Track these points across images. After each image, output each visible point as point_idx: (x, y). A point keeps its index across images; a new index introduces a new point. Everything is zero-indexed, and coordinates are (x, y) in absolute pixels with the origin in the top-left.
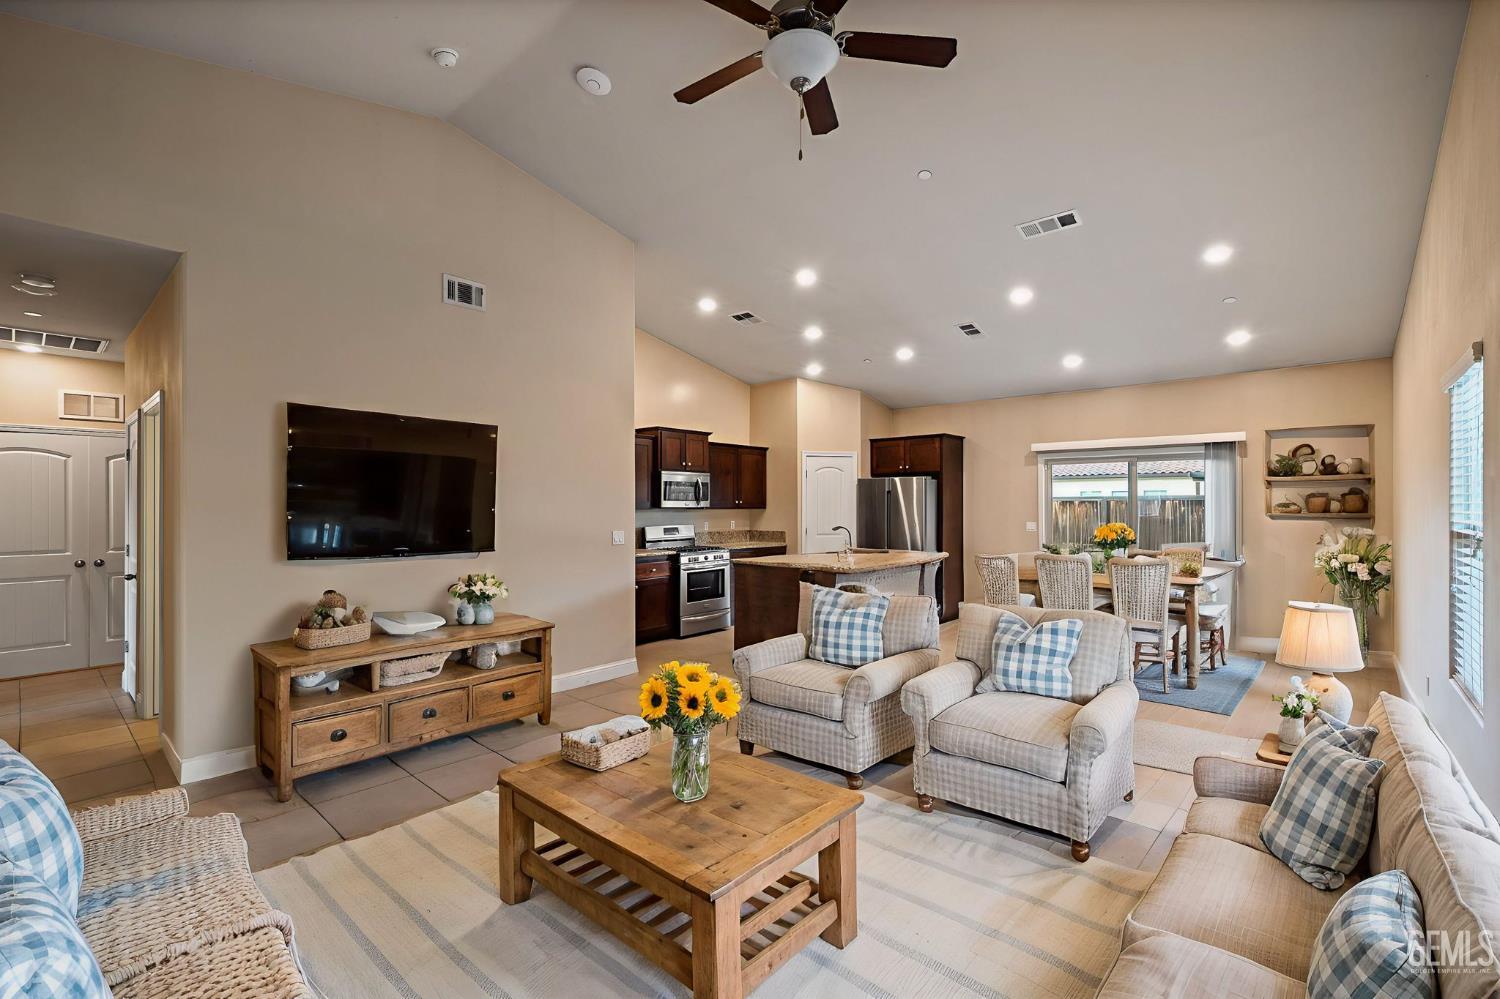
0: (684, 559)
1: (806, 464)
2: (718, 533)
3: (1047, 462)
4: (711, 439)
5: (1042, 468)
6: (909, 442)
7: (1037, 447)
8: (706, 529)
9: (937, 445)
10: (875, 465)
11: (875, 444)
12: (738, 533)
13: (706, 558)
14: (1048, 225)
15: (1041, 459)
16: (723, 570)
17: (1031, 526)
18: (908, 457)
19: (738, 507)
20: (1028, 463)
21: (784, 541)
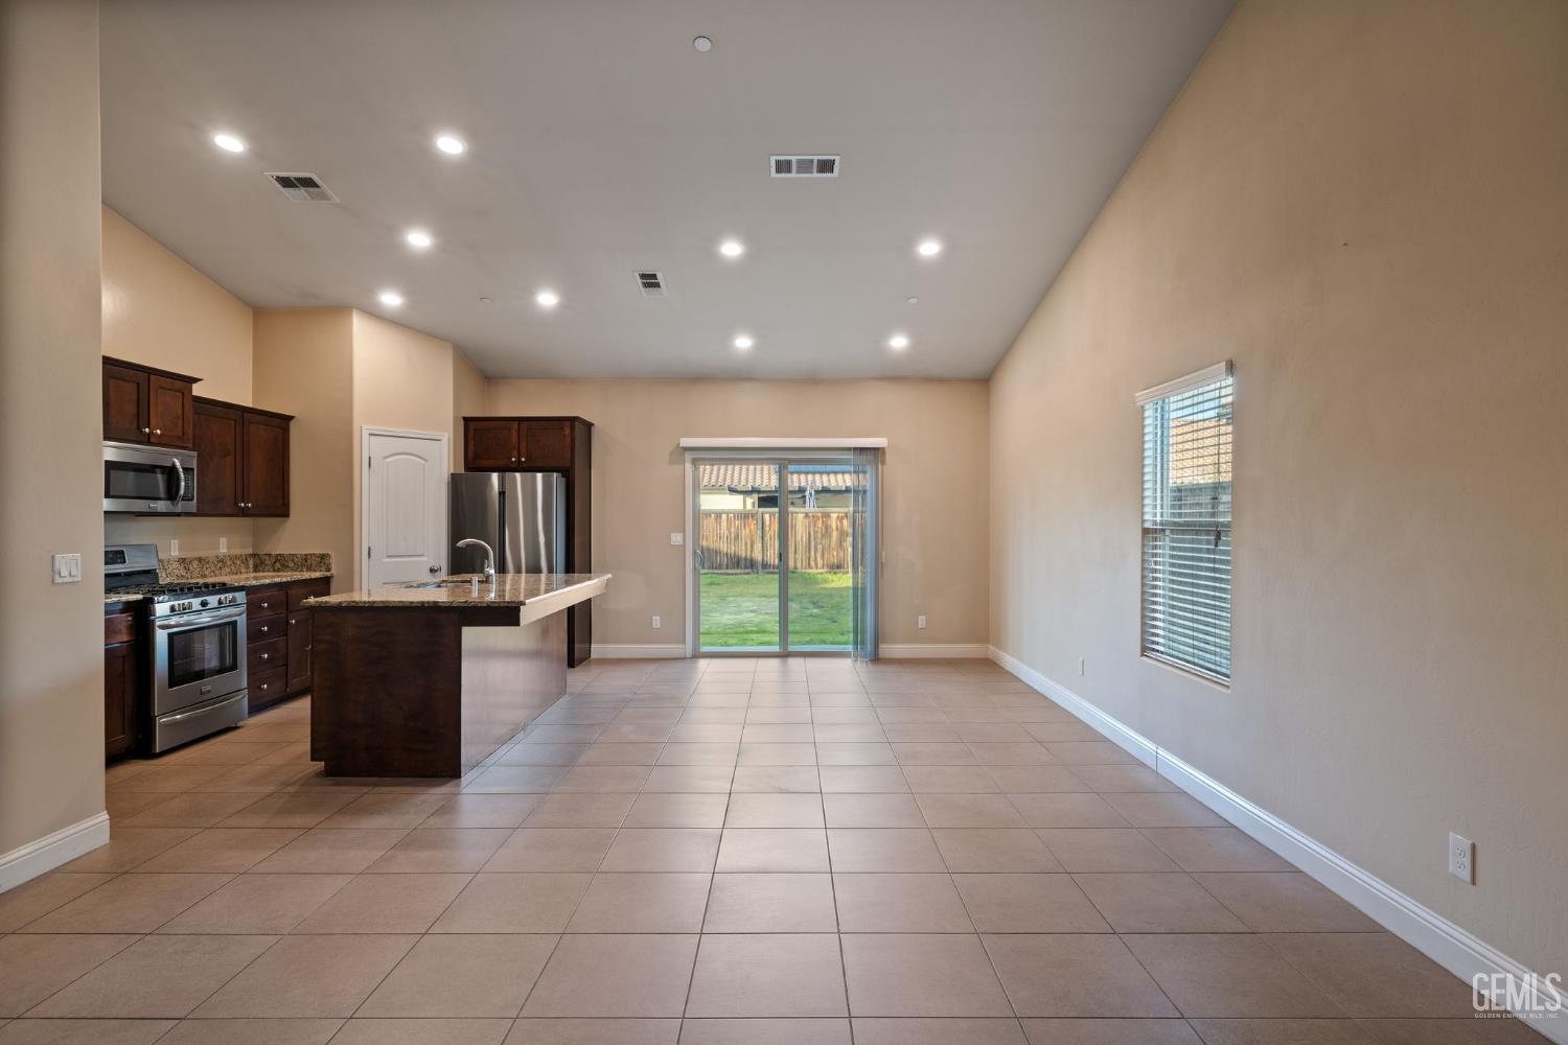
0: (162, 608)
1: (368, 446)
2: (200, 560)
3: (695, 462)
4: (198, 390)
5: (689, 466)
6: (525, 425)
7: (686, 442)
8: (175, 553)
9: (567, 431)
10: (471, 455)
11: (471, 424)
12: (234, 559)
13: (204, 604)
14: (804, 167)
15: (688, 456)
16: (234, 624)
17: (676, 538)
18: (523, 445)
19: (244, 513)
20: (672, 462)
21: (329, 570)
